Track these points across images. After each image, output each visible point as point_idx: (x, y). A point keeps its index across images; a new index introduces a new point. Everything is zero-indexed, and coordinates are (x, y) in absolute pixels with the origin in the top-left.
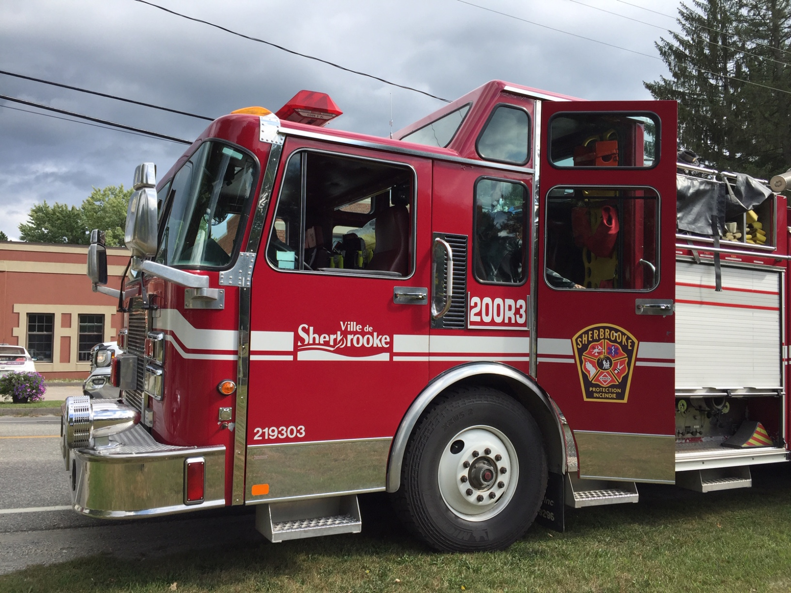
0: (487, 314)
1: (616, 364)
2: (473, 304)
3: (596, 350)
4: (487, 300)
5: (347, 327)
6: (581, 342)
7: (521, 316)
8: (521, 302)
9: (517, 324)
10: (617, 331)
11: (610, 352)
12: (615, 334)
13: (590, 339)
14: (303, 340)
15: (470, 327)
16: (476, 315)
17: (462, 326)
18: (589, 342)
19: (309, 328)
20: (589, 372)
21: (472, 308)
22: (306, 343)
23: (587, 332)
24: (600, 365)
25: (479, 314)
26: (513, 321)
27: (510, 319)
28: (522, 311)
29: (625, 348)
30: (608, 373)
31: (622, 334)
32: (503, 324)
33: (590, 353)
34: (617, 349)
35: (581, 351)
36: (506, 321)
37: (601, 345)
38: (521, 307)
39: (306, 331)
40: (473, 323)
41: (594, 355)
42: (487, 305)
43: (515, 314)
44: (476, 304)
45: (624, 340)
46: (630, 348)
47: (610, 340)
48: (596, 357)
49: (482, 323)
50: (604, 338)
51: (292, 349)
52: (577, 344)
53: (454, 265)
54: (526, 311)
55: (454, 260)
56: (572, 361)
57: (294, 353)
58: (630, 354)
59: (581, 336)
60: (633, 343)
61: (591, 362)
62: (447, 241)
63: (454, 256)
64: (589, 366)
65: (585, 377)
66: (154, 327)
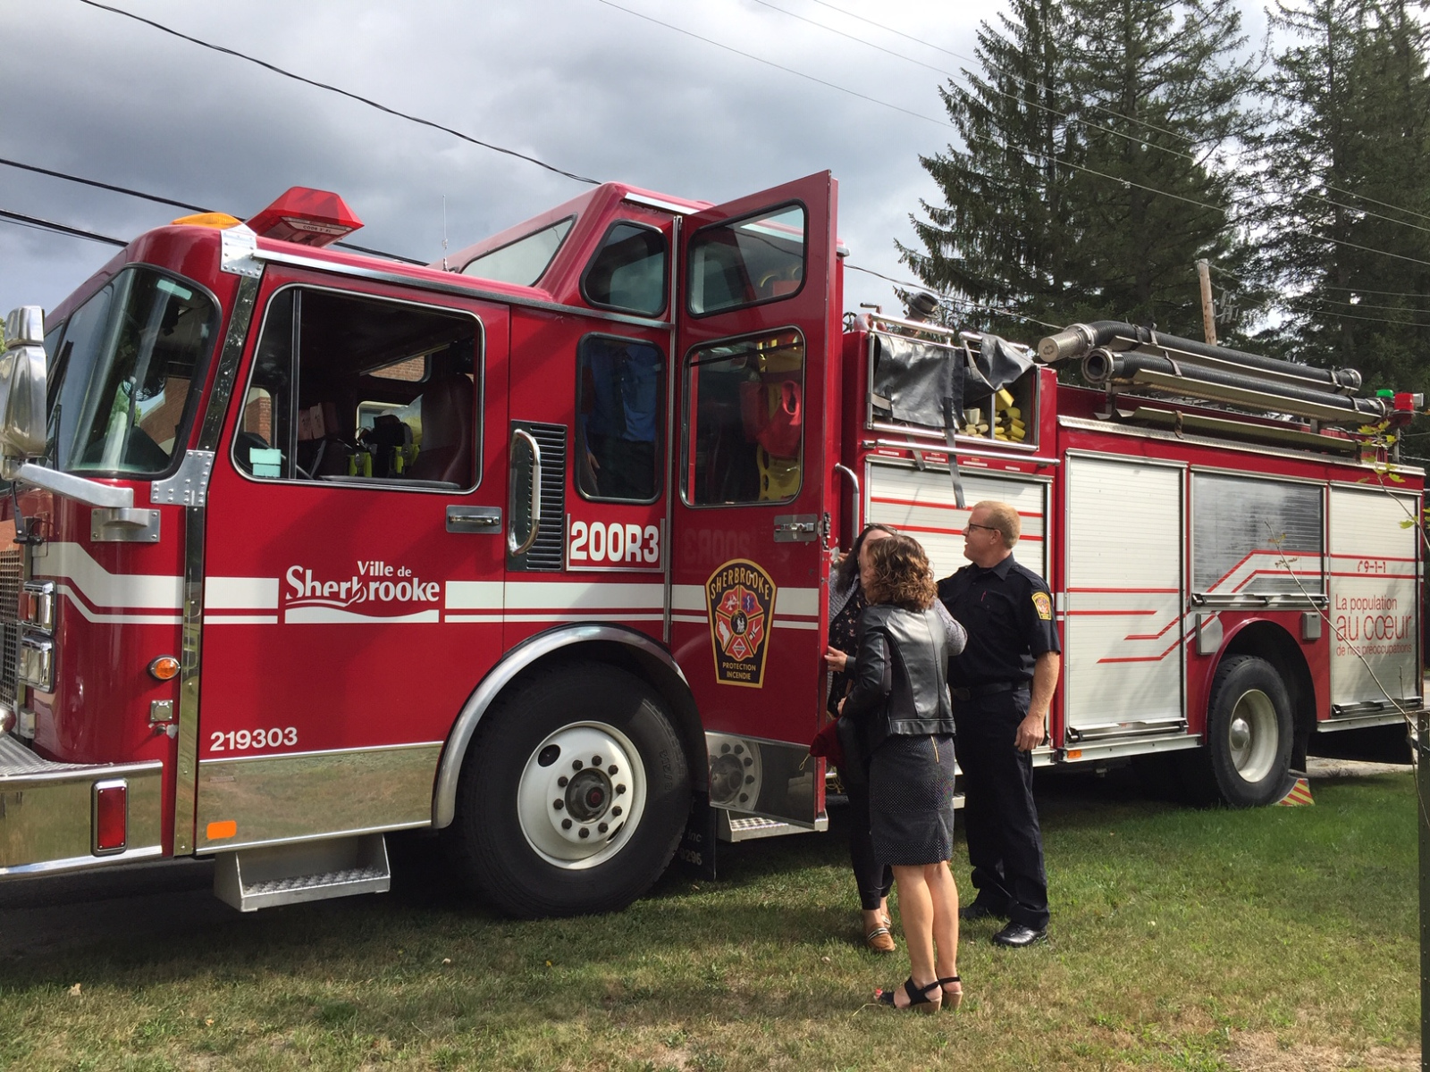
0: (597, 548)
1: (751, 623)
2: (574, 533)
3: (730, 603)
4: (598, 526)
5: (368, 571)
6: (715, 589)
7: (651, 551)
8: (651, 529)
9: (644, 563)
10: (753, 570)
11: (744, 607)
12: (751, 576)
13: (725, 585)
14: (294, 591)
15: (569, 568)
16: (579, 549)
17: (558, 566)
18: (724, 589)
19: (304, 572)
20: (722, 636)
21: (573, 538)
22: (300, 595)
23: (720, 575)
24: (734, 626)
25: (585, 548)
26: (639, 559)
27: (633, 555)
28: (653, 544)
29: (761, 596)
30: (742, 638)
31: (759, 574)
32: (622, 562)
33: (723, 608)
34: (752, 600)
35: (715, 603)
36: (628, 559)
37: (735, 593)
38: (651, 536)
39: (301, 577)
40: (574, 563)
41: (727, 610)
42: (598, 534)
43: (642, 548)
44: (580, 533)
45: (761, 585)
46: (767, 598)
47: (744, 584)
48: (730, 612)
49: (589, 562)
50: (739, 583)
51: (275, 606)
52: (711, 593)
53: (543, 471)
54: (658, 544)
55: (542, 464)
56: (703, 620)
57: (280, 612)
58: (766, 606)
59: (714, 581)
60: (770, 589)
61: (726, 623)
62: (533, 434)
63: (542, 456)
64: (723, 629)
65: (718, 644)
66: (35, 574)
